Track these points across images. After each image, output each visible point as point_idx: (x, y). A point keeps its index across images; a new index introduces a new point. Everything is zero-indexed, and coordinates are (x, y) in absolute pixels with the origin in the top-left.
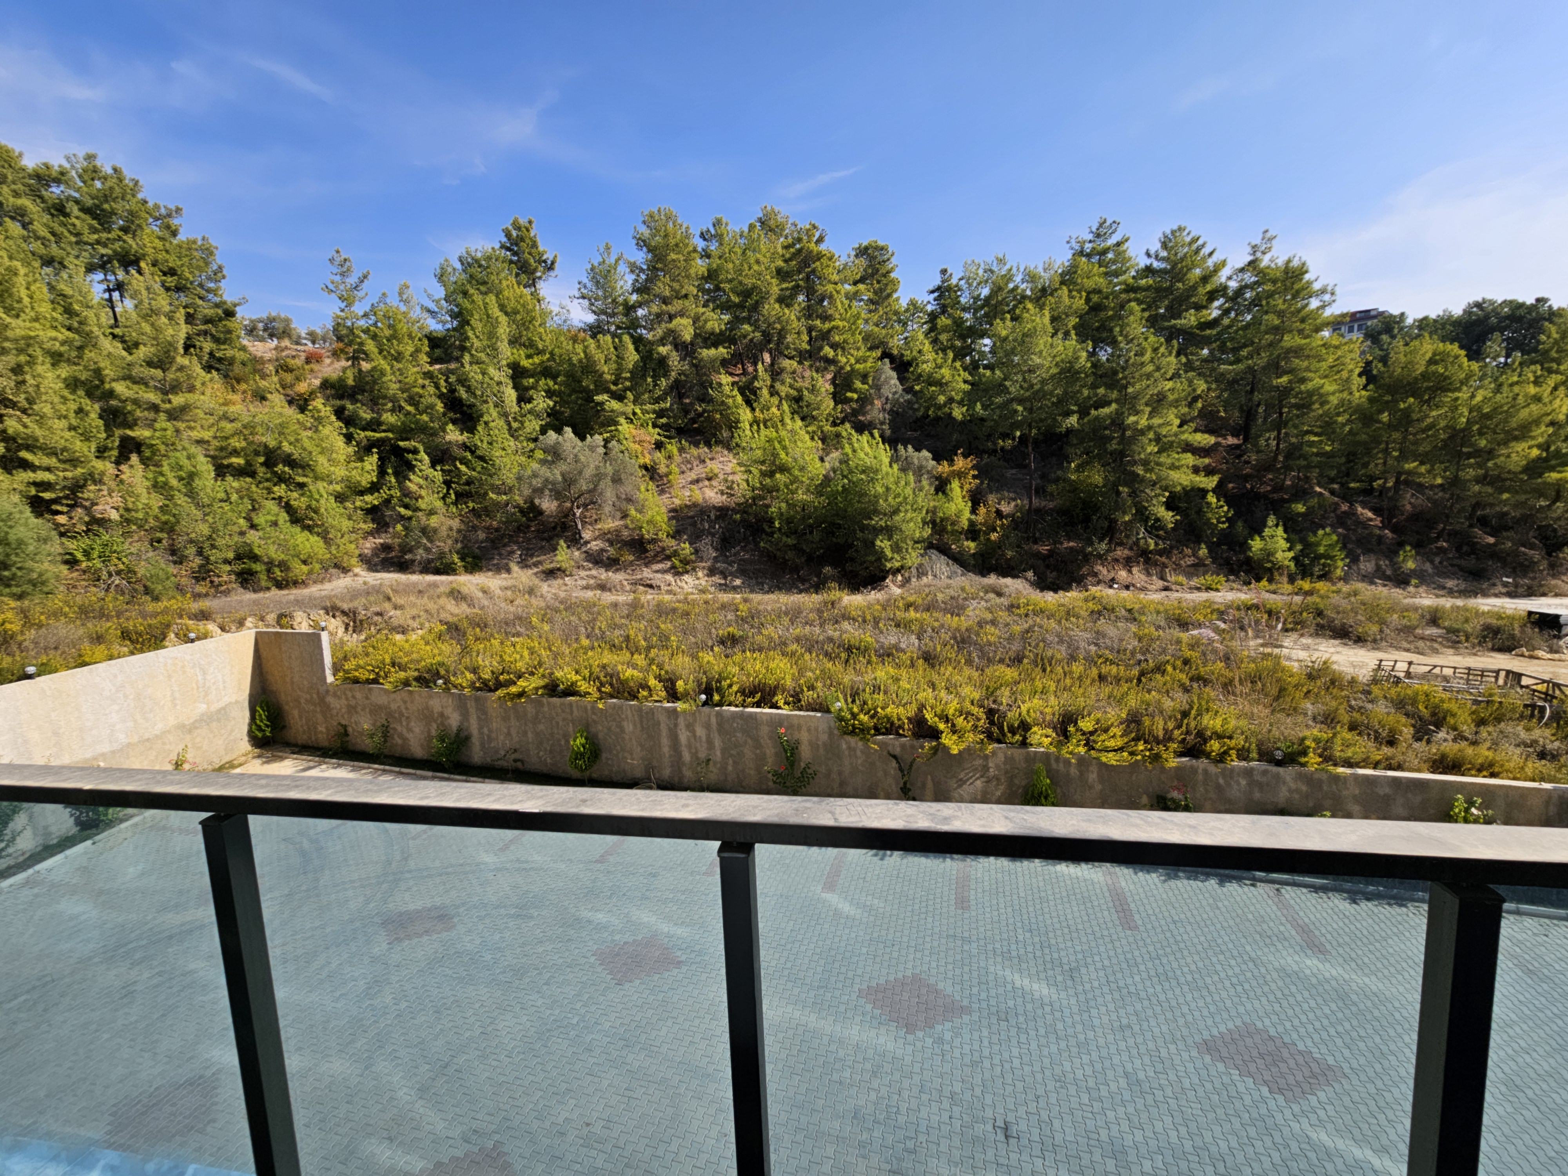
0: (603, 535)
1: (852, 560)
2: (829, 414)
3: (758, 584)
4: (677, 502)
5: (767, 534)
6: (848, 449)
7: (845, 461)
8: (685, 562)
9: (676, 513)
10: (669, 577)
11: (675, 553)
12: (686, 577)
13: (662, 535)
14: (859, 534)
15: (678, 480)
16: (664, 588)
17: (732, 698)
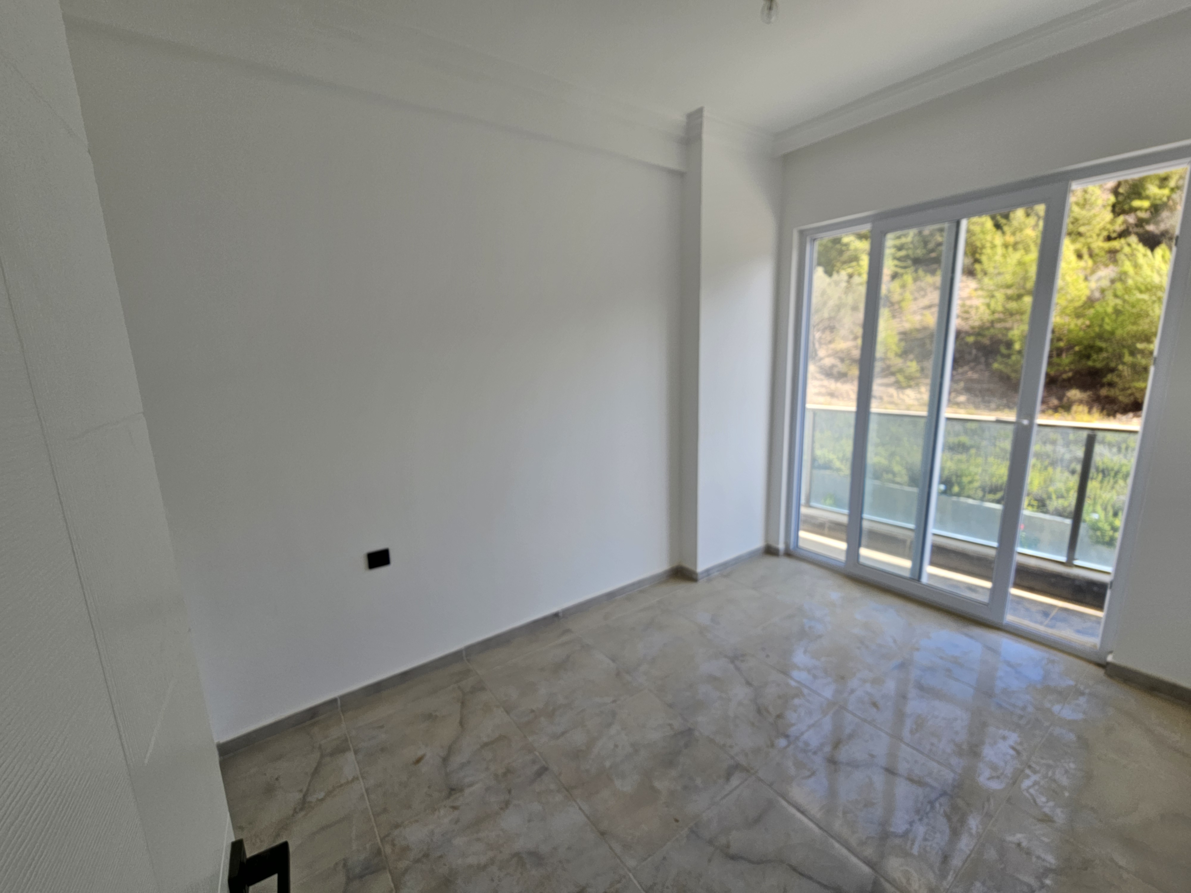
0: (834, 354)
1: (1111, 385)
2: (1104, 229)
3: (984, 401)
4: (907, 326)
5: (1003, 356)
6: (1128, 266)
7: (1122, 277)
8: (909, 378)
9: (905, 335)
10: (892, 391)
11: (901, 371)
12: (909, 392)
13: (891, 355)
14: (1128, 358)
15: (910, 306)
16: (886, 399)
17: (971, 493)
